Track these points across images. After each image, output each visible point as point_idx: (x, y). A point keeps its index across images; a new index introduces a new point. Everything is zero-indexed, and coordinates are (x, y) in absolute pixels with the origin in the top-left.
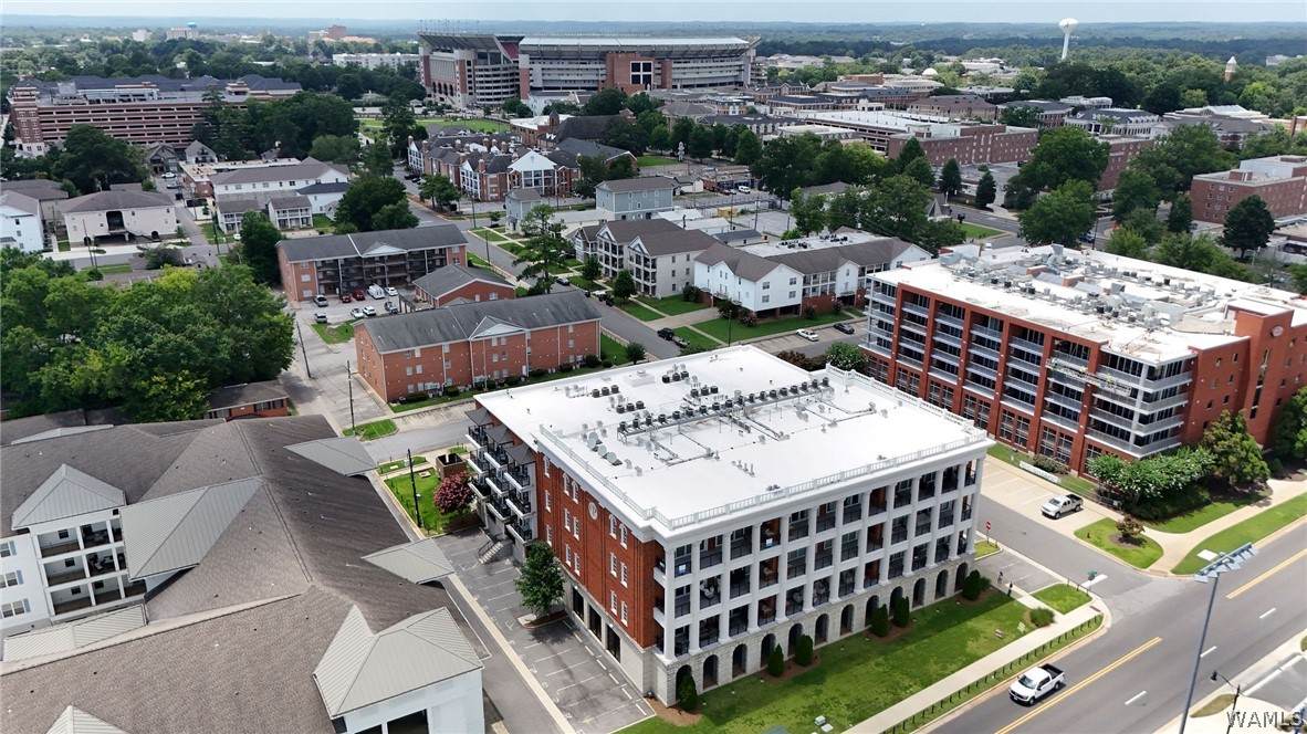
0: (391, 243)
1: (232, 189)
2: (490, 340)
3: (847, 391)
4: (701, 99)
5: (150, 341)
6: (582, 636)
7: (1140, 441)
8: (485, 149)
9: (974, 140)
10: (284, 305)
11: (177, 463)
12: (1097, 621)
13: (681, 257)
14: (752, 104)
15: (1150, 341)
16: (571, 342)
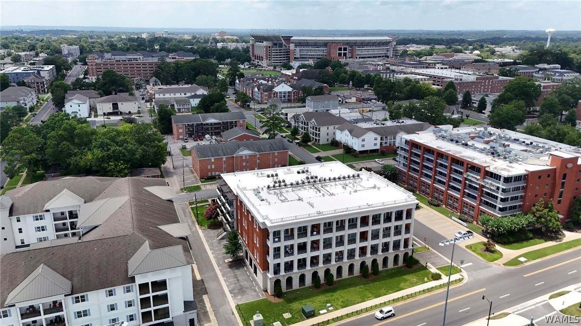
0: (215, 118)
1: (162, 96)
2: (242, 156)
3: (368, 180)
4: (367, 63)
5: (110, 149)
6: (247, 268)
7: (500, 209)
8: (266, 82)
9: (483, 83)
10: (165, 139)
11: (105, 191)
12: (460, 280)
13: (331, 128)
14: (389, 65)
15: (510, 167)
16: (276, 159)
